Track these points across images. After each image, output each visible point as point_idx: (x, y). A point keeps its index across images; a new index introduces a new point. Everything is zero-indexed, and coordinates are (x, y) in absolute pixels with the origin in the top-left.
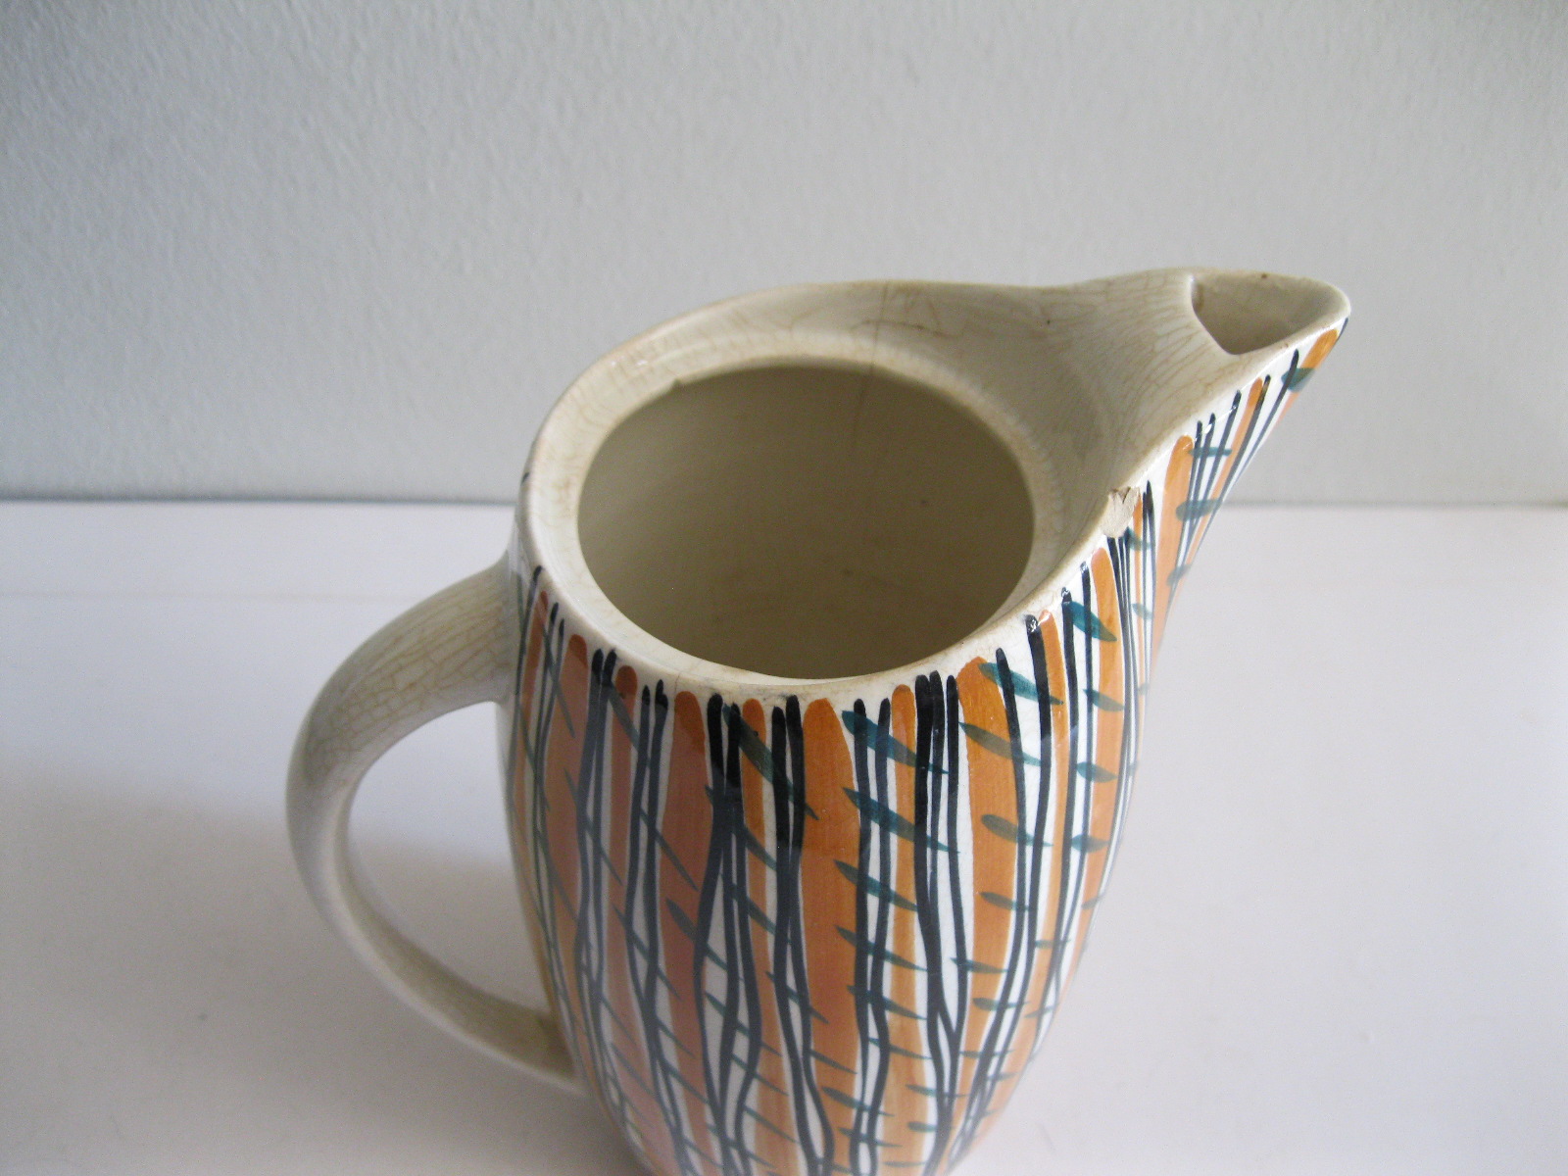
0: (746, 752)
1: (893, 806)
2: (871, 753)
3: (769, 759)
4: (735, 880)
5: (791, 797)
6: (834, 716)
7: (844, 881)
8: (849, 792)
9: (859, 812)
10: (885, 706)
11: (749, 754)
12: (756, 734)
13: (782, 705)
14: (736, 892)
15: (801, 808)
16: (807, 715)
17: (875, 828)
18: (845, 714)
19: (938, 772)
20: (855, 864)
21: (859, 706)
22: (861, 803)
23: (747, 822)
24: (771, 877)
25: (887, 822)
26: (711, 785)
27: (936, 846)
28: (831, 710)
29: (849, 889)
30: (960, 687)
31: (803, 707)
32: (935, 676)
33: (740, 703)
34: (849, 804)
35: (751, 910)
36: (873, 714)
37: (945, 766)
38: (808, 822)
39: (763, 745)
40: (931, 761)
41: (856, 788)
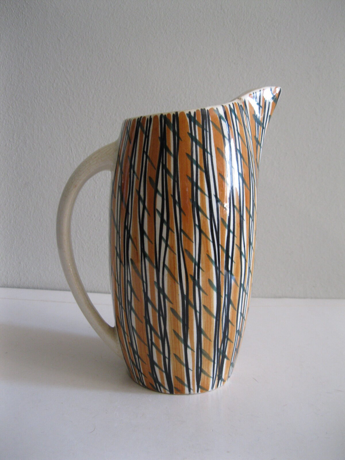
0: (167, 125)
1: (198, 138)
2: (192, 123)
3: (172, 126)
4: (164, 163)
5: (176, 135)
6: (185, 114)
7: (188, 159)
8: (188, 133)
9: (190, 139)
10: (195, 113)
11: (168, 125)
12: (169, 120)
13: (175, 113)
14: (164, 167)
15: (179, 138)
16: (179, 115)
17: (194, 144)
18: (187, 114)
19: (206, 131)
20: (190, 154)
21: (190, 113)
22: (191, 136)
23: (167, 144)
24: (172, 159)
25: (197, 143)
26: (160, 136)
27: (207, 152)
28: (184, 113)
29: (189, 162)
30: (210, 112)
31: (179, 113)
32: (204, 109)
33: (166, 114)
34: (188, 136)
35: (168, 172)
36: (192, 114)
37: (208, 130)
38: (180, 141)
39: (171, 123)
40: (205, 128)
41: (190, 132)
